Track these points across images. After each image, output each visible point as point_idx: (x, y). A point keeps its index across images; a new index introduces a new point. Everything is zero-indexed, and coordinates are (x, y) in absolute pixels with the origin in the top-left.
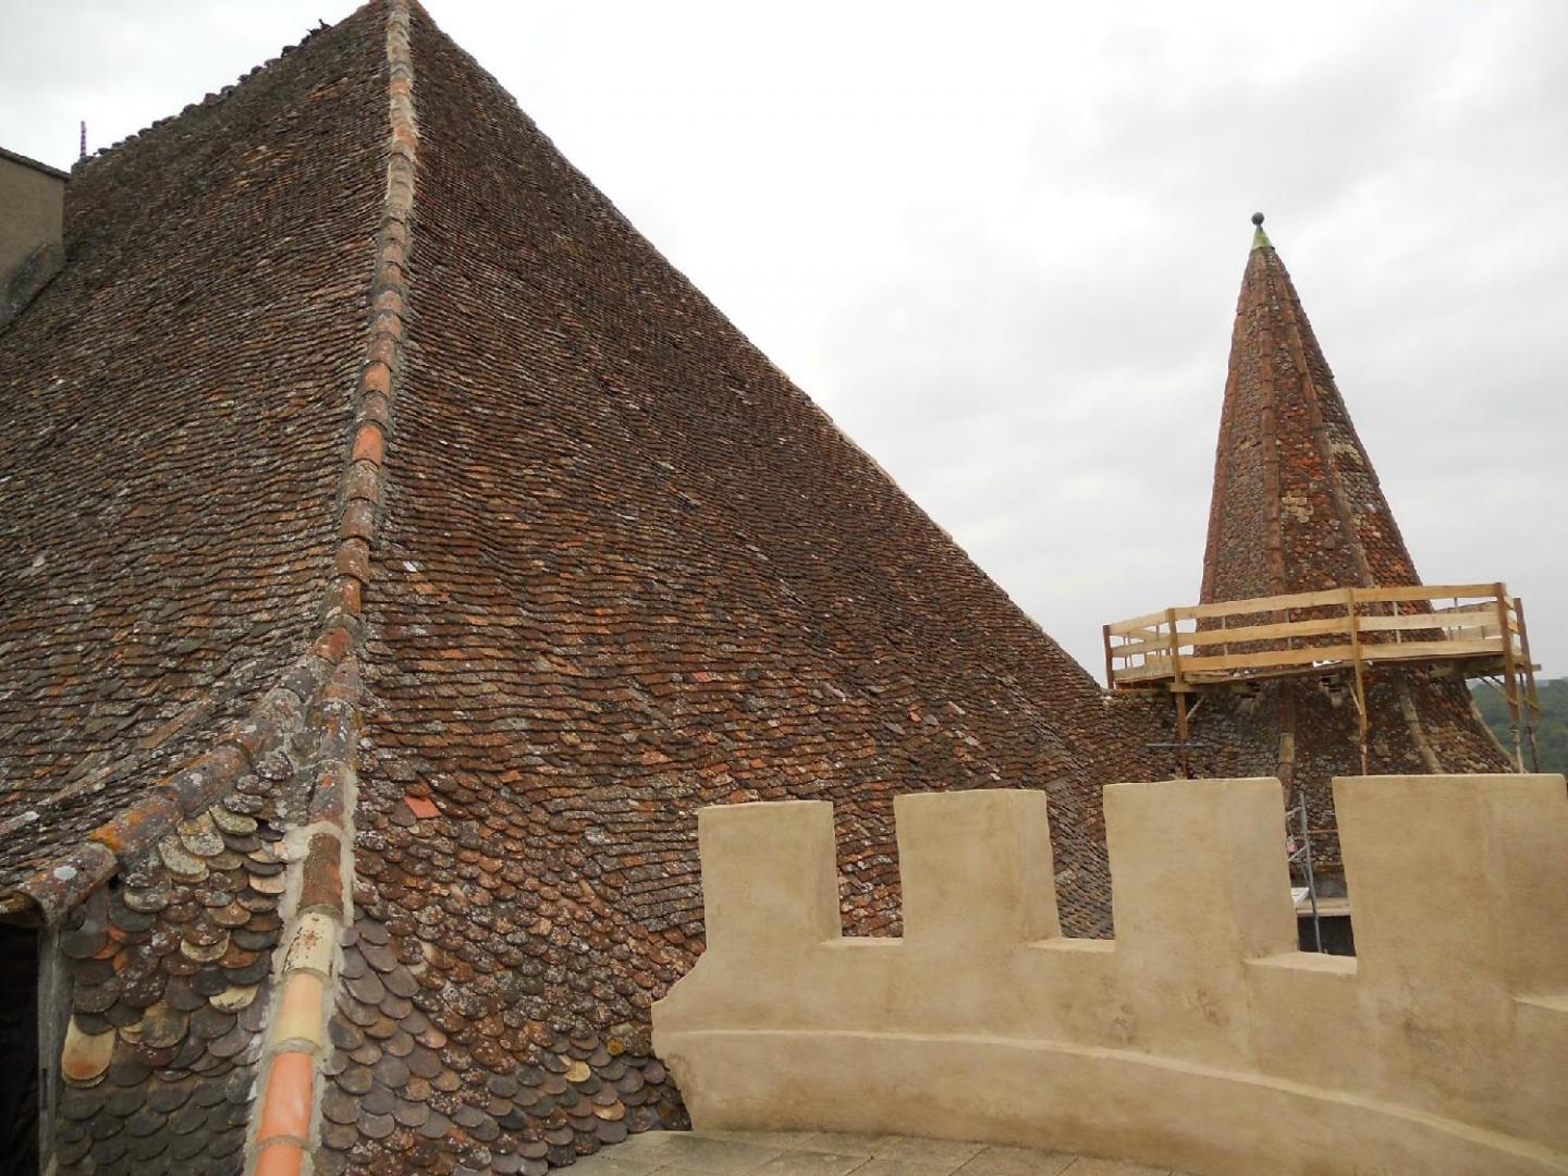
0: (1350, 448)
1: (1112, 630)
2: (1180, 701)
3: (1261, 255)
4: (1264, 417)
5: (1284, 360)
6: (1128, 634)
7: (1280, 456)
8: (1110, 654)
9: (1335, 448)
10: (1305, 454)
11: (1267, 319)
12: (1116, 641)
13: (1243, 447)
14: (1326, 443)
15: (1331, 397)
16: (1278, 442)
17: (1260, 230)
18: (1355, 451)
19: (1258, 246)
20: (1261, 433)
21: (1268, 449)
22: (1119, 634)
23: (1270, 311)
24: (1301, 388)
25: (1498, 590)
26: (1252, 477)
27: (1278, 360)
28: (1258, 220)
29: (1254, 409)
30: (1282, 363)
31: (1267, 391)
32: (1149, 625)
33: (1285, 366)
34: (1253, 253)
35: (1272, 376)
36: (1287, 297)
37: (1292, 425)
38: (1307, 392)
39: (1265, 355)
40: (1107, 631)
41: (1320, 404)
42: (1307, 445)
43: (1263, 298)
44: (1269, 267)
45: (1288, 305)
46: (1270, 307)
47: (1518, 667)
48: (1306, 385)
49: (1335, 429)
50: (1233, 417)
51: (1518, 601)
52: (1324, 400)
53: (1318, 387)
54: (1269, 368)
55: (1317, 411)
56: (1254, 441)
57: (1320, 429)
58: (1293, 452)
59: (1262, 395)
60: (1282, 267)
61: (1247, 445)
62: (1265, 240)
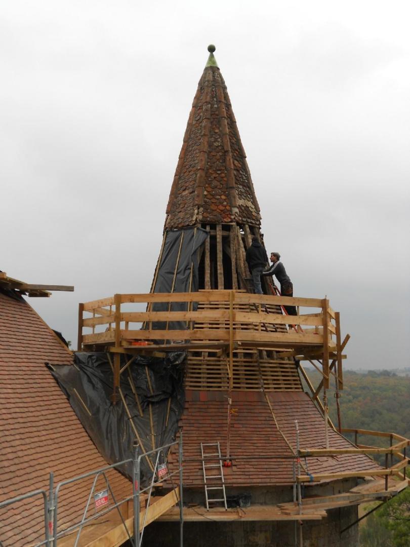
0: (250, 204)
1: (86, 307)
2: (117, 360)
3: (210, 72)
4: (198, 175)
5: (216, 140)
6: (94, 311)
7: (205, 202)
8: (82, 323)
9: (241, 202)
10: (221, 203)
11: (209, 112)
12: (87, 315)
13: (184, 194)
14: (234, 197)
15: (243, 169)
16: (205, 193)
17: (212, 56)
18: (253, 207)
19: (209, 66)
20: (196, 185)
21: (198, 196)
22: (89, 310)
23: (211, 108)
24: (224, 161)
25: (324, 304)
26: (186, 214)
27: (213, 139)
28: (212, 49)
29: (194, 169)
30: (214, 142)
31: (203, 158)
32: (106, 305)
33: (216, 144)
34: (206, 69)
35: (206, 148)
36: (223, 100)
37: (215, 183)
38: (228, 163)
39: (205, 135)
40: (82, 307)
41: (235, 172)
42: (223, 197)
43: (208, 99)
44: (214, 80)
45: (224, 106)
46: (212, 105)
47: (332, 355)
48: (228, 158)
49: (243, 190)
50: (180, 173)
51: (337, 314)
52: (238, 170)
53: (236, 162)
54: (206, 143)
55: (233, 175)
56: (191, 190)
57: (232, 188)
58: (214, 201)
59: (200, 161)
60: (223, 82)
61: (187, 192)
62: (214, 62)
